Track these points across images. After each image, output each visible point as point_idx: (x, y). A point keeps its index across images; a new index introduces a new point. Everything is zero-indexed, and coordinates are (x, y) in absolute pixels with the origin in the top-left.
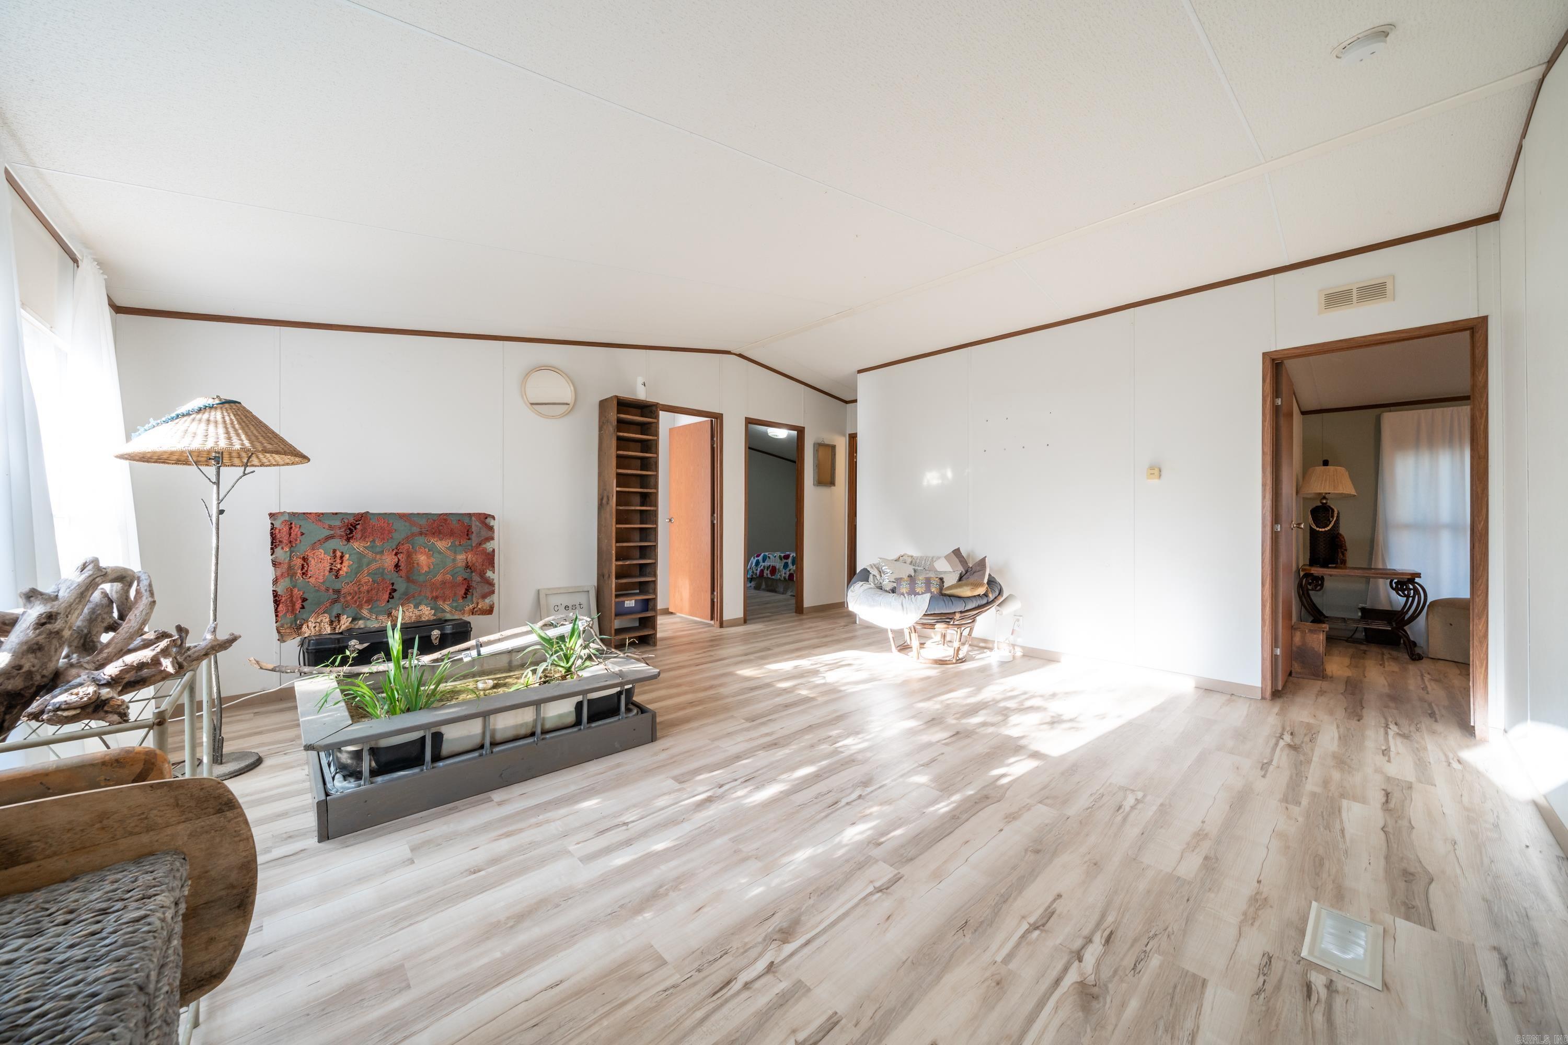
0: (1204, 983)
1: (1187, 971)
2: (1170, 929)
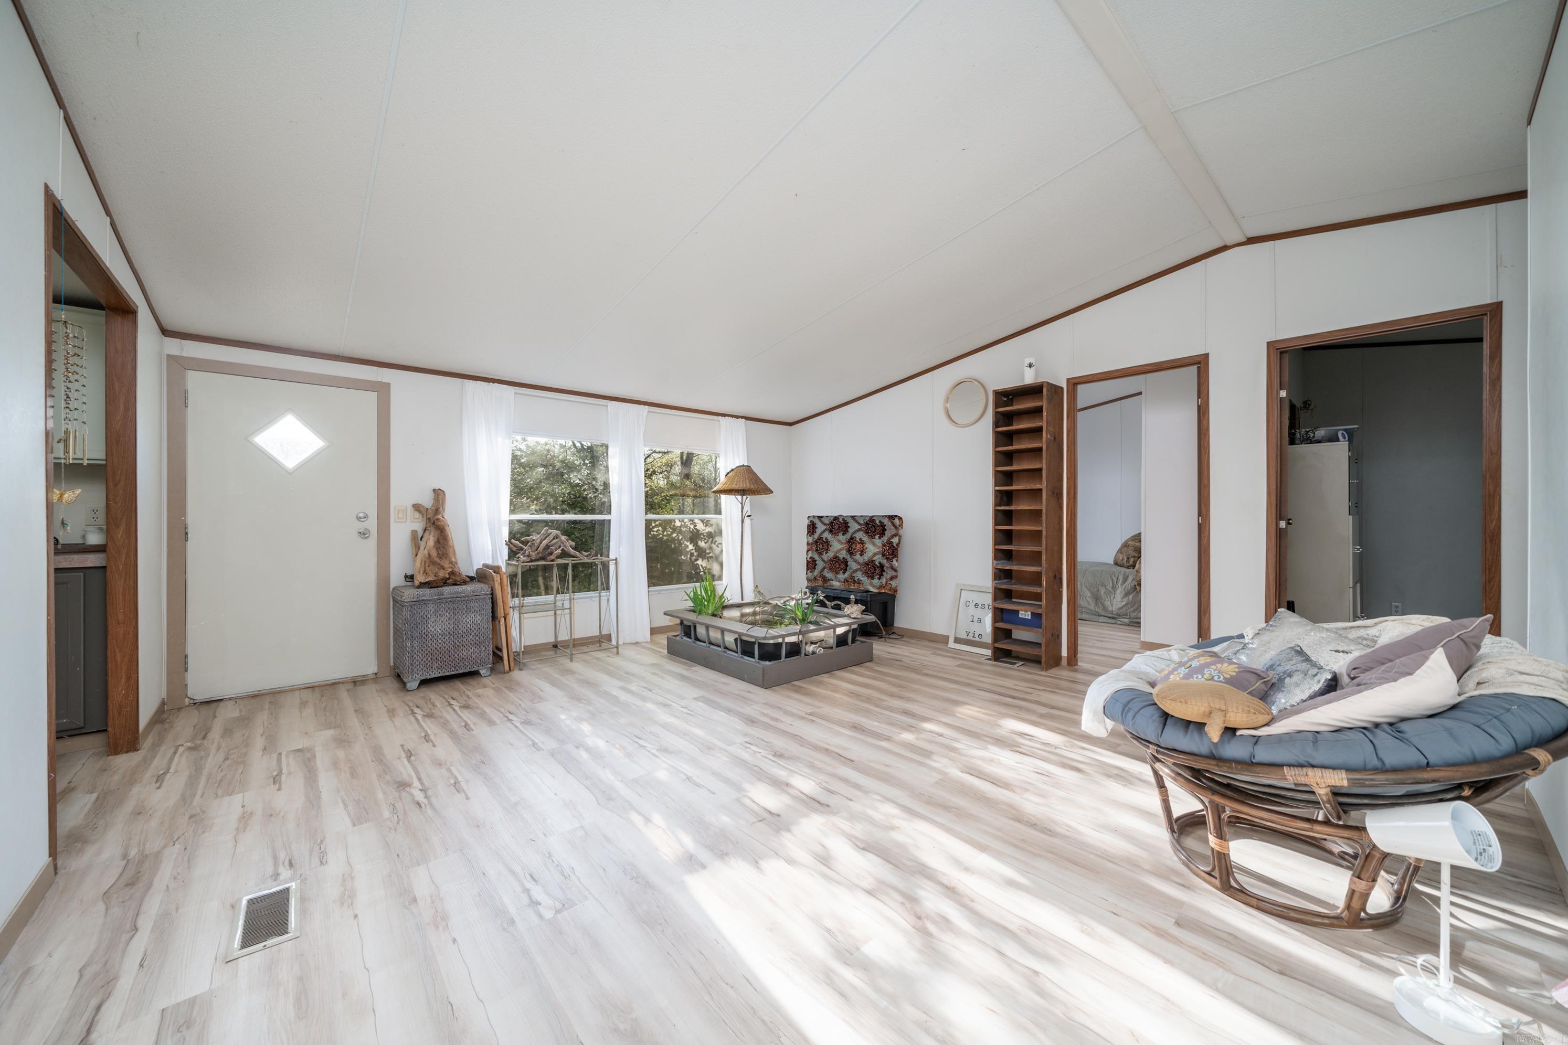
0: (354, 825)
1: (366, 822)
2: (393, 832)
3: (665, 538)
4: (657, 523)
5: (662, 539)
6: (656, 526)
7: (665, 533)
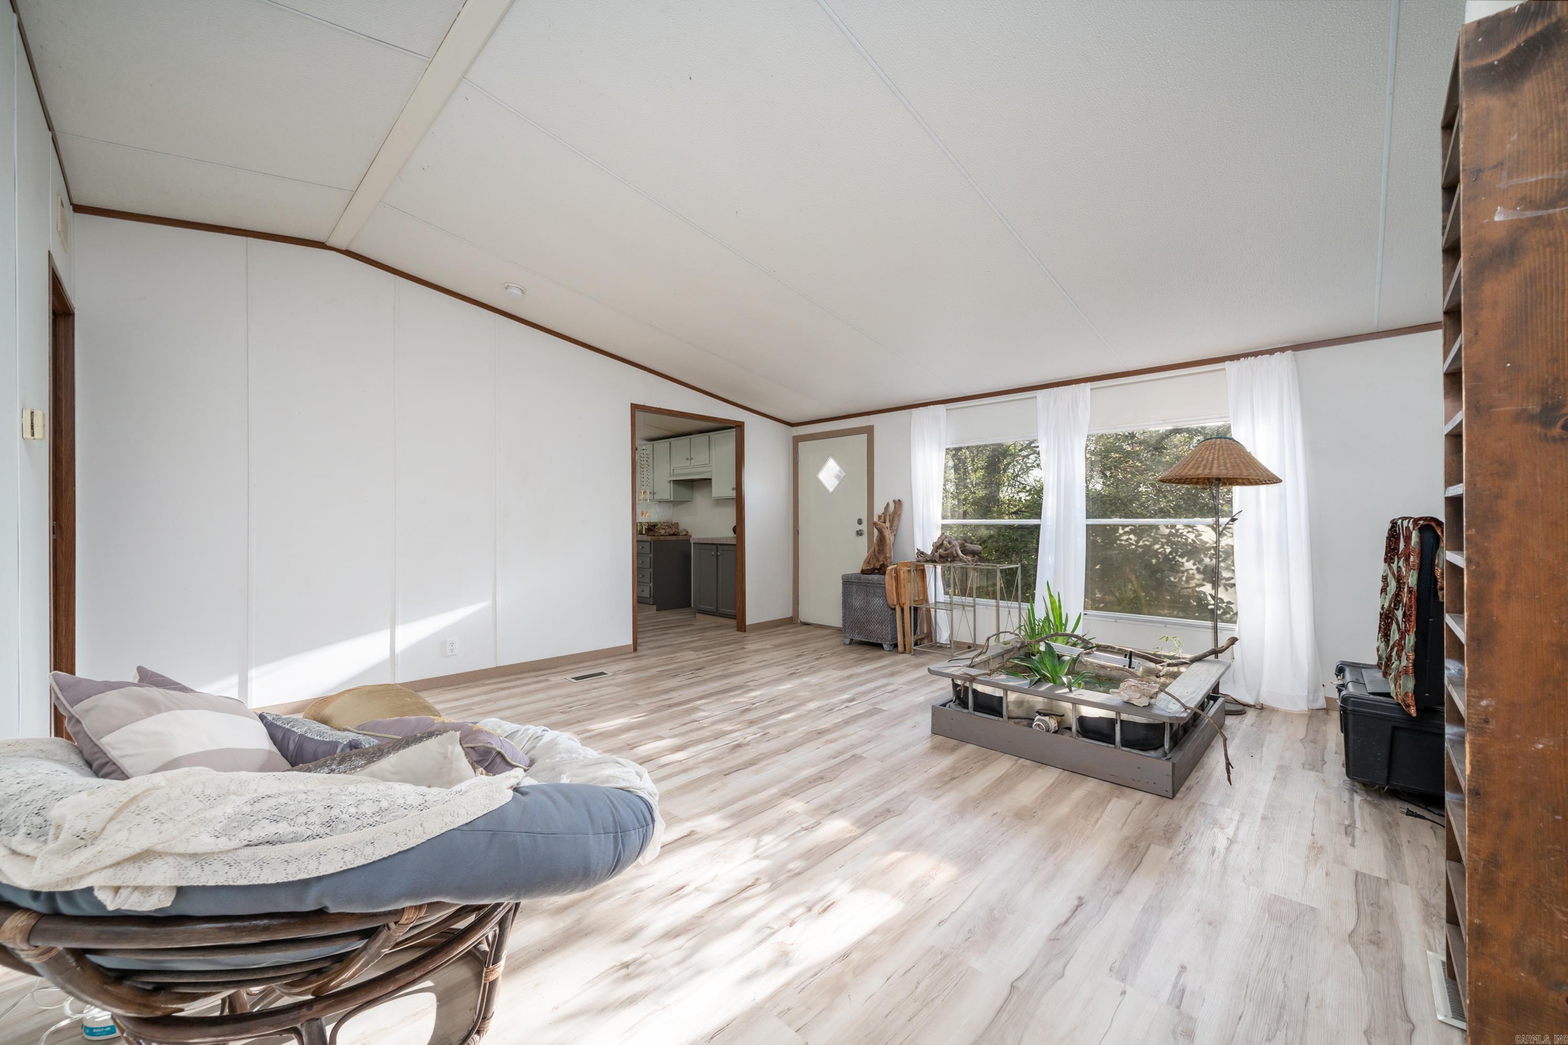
3: (1140, 550)
4: (1127, 529)
5: (1135, 551)
6: (1125, 533)
7: (1141, 543)
